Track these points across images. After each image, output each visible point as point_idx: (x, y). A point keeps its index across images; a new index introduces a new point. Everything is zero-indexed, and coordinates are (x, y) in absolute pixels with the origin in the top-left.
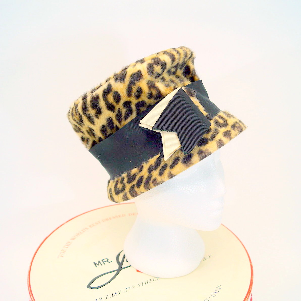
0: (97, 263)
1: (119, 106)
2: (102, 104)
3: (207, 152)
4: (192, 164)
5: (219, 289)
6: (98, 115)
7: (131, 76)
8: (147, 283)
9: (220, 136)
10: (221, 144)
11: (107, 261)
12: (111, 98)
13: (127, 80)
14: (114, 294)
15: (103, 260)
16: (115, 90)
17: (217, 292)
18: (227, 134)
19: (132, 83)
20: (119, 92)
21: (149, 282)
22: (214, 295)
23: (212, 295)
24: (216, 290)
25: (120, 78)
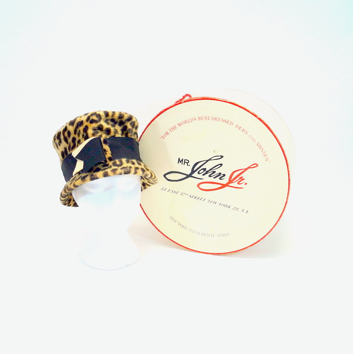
0: (181, 160)
1: (70, 140)
2: (62, 137)
3: (95, 176)
4: (85, 181)
5: (226, 235)
6: (60, 144)
7: (77, 123)
8: (195, 198)
9: (109, 171)
10: (106, 175)
11: (187, 163)
12: (66, 134)
13: (75, 125)
14: (174, 192)
15: (186, 160)
16: (69, 130)
17: (223, 236)
18: (114, 171)
19: (77, 127)
20: (70, 131)
21: (197, 198)
22: (219, 236)
23: (219, 235)
24: (224, 234)
25: (72, 123)
